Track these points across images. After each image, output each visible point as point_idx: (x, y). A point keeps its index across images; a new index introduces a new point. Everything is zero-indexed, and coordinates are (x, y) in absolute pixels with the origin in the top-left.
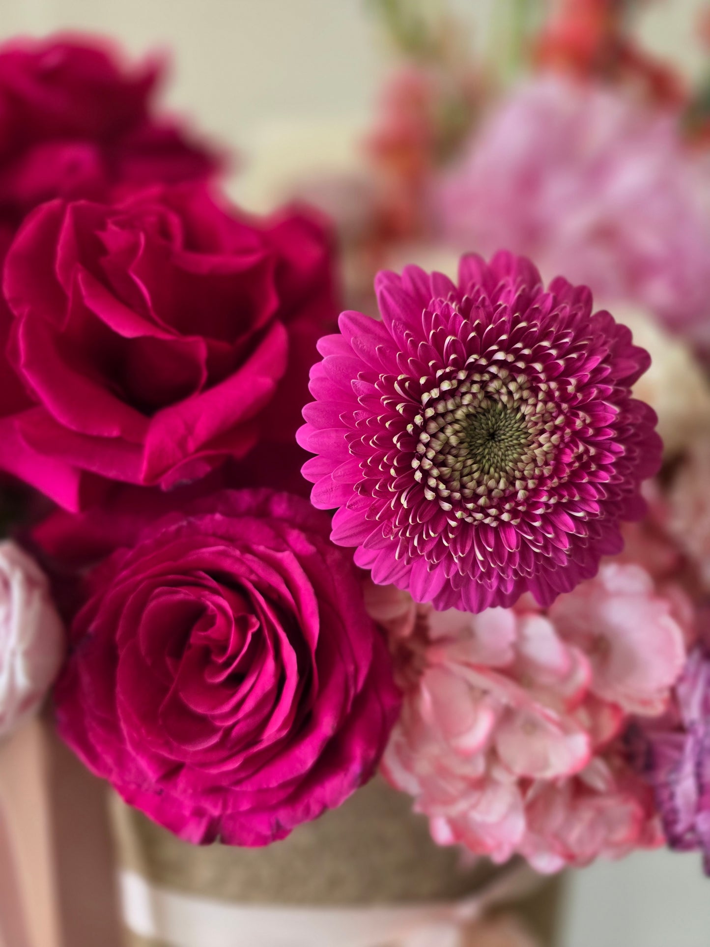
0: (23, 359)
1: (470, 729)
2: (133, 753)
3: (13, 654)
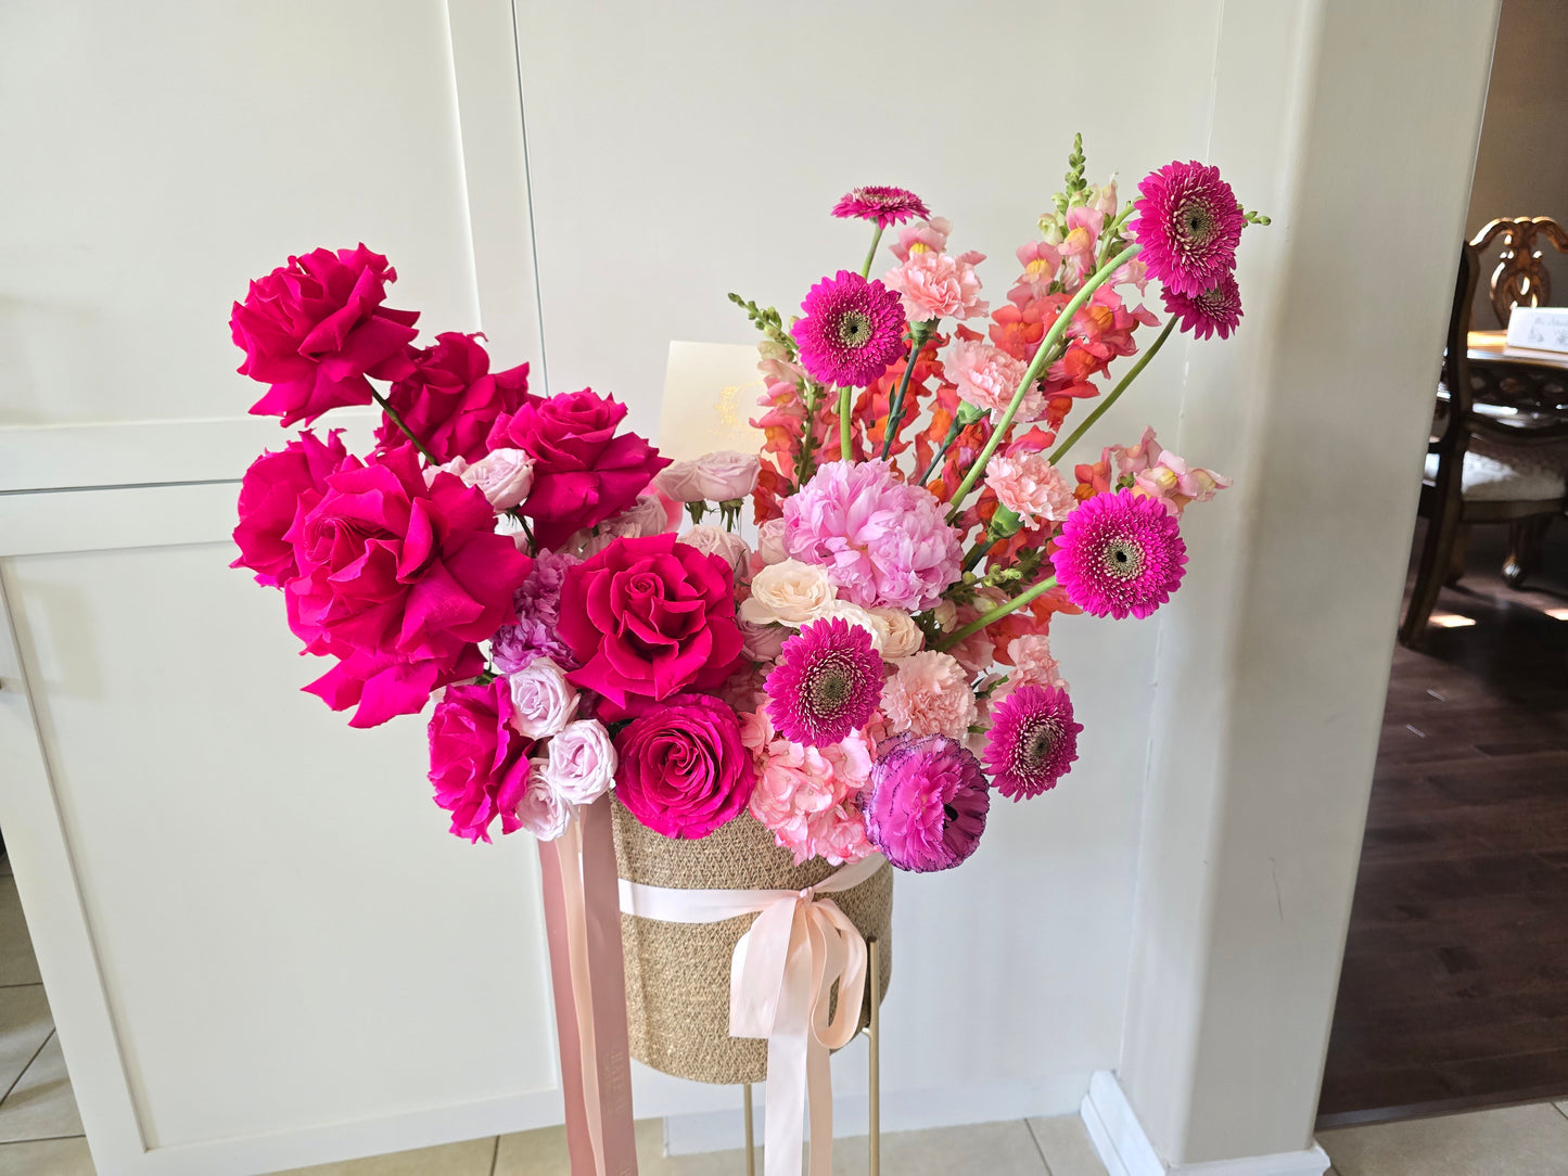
1: (784, 792)
2: (649, 802)
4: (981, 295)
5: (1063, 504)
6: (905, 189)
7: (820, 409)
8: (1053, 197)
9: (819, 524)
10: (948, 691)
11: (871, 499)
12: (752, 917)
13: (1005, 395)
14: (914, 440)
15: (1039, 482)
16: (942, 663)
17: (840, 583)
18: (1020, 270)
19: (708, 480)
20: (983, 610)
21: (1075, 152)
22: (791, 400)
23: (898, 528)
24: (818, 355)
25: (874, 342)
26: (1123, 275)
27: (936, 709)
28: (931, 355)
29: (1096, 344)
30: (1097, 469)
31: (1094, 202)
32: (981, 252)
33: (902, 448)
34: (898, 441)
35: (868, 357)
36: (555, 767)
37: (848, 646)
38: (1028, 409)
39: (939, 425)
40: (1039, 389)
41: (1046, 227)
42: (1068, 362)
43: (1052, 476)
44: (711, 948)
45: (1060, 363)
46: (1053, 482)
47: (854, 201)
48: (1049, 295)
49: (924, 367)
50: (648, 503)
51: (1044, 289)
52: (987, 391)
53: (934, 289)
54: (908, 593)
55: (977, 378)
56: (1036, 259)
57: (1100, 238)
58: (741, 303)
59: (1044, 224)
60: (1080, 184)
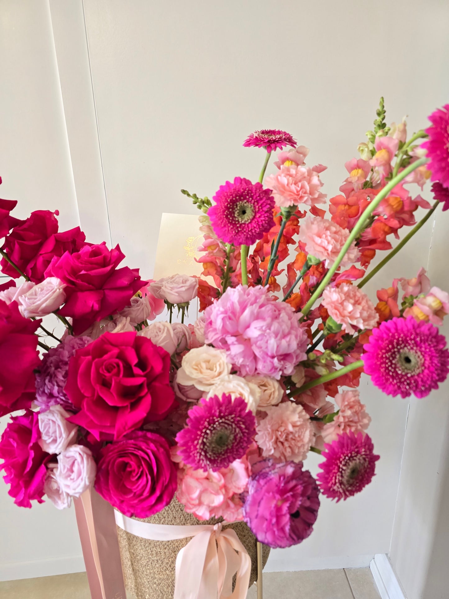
0: (85, 410)
1: (195, 493)
2: (113, 497)
3: (85, 478)
4: (322, 190)
5: (370, 317)
6: (283, 131)
7: (234, 252)
8: (366, 134)
9: (221, 327)
10: (297, 429)
11: (252, 313)
12: (187, 540)
13: (335, 250)
14: (286, 268)
15: (354, 305)
16: (294, 411)
17: (233, 362)
18: (346, 175)
19: (169, 293)
20: (320, 374)
21: (380, 108)
22: (216, 249)
23: (268, 331)
24: (222, 228)
25: (256, 220)
26: (410, 178)
27: (290, 440)
28: (295, 223)
29: (392, 220)
30: (390, 292)
31: (392, 134)
32: (324, 164)
33: (279, 273)
34: (276, 269)
35: (252, 229)
36: (61, 472)
37: (230, 414)
38: (349, 259)
39: (300, 261)
40: (356, 245)
41: (362, 150)
42: (374, 230)
43: (363, 299)
44: (165, 553)
45: (369, 230)
46: (364, 303)
47: (254, 137)
48: (363, 189)
49: (291, 230)
50: (139, 303)
51: (360, 185)
52: (324, 248)
53: (293, 187)
54: (274, 369)
55: (318, 240)
56: (356, 168)
57: (396, 156)
58: (189, 195)
59: (361, 148)
60: (382, 126)
